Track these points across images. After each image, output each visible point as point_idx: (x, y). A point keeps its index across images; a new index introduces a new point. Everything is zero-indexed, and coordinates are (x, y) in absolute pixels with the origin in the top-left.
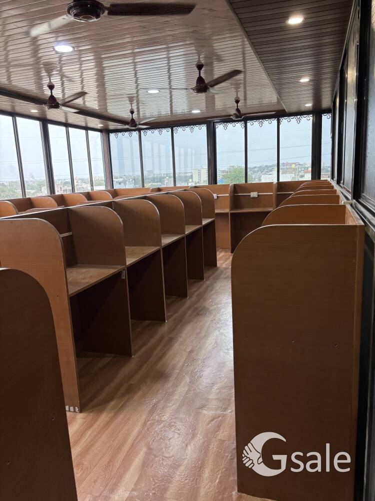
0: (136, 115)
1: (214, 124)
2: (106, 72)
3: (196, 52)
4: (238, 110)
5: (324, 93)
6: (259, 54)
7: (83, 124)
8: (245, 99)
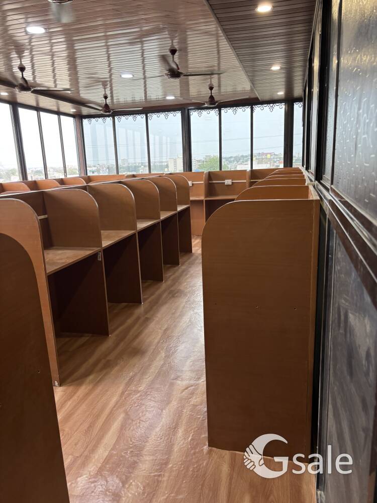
0: (110, 101)
1: (188, 111)
2: (78, 54)
3: (169, 36)
4: (212, 97)
5: (296, 82)
6: (230, 40)
7: (55, 109)
8: (219, 86)
